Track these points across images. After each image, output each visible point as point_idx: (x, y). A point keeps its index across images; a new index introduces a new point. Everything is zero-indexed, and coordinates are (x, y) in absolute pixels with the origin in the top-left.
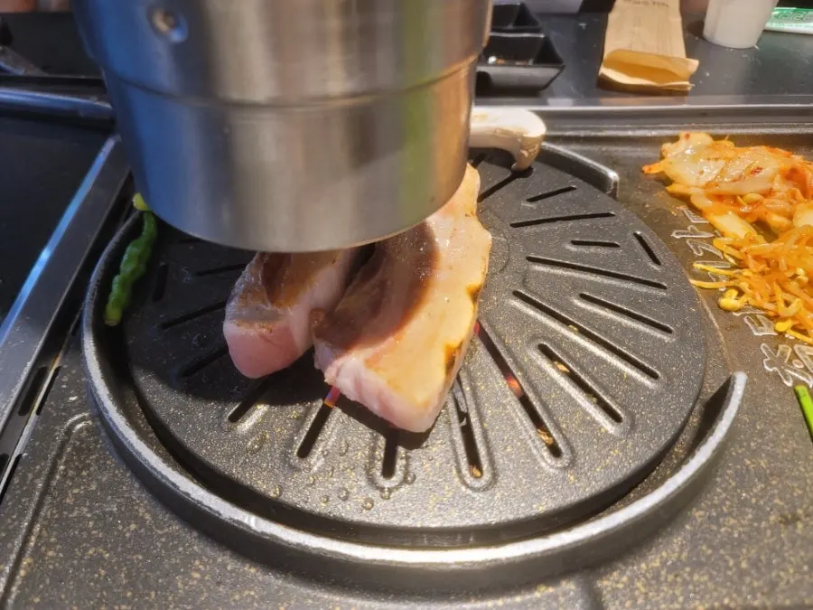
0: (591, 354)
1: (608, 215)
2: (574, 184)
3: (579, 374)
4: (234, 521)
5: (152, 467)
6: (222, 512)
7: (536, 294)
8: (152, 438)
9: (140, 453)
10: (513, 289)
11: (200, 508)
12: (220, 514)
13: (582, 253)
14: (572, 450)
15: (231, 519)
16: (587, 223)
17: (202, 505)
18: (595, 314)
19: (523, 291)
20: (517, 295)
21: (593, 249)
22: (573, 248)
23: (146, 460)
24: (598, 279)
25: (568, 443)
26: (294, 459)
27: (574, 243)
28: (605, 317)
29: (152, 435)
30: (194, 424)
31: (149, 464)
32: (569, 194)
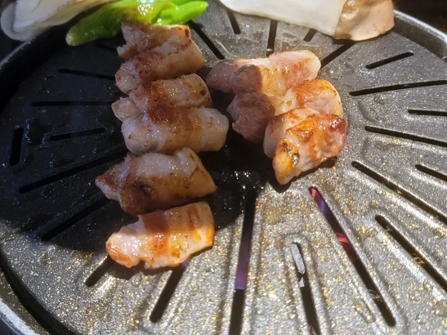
2: (412, 48)
3: (414, 245)
5: (16, 329)
7: (374, 165)
8: (11, 295)
9: (5, 316)
10: (352, 160)
13: (418, 123)
16: (424, 91)
18: (430, 185)
19: (361, 162)
20: (356, 166)
21: (429, 119)
22: (410, 118)
23: (10, 322)
26: (148, 323)
27: (411, 112)
29: (11, 293)
30: (53, 287)
31: (13, 326)
32: (407, 61)
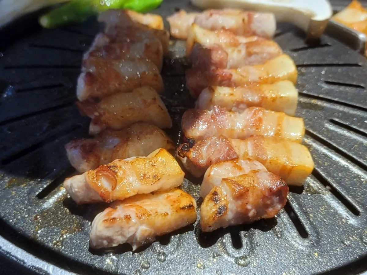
0: (337, 163)
1: (357, 65)
4: (35, 268)
6: (26, 261)
11: (9, 257)
12: (24, 263)
13: (332, 90)
14: (318, 233)
15: (33, 266)
17: (11, 255)
21: (342, 88)
22: (326, 87)
24: (346, 110)
25: (314, 227)
27: (327, 83)
28: (350, 137)
